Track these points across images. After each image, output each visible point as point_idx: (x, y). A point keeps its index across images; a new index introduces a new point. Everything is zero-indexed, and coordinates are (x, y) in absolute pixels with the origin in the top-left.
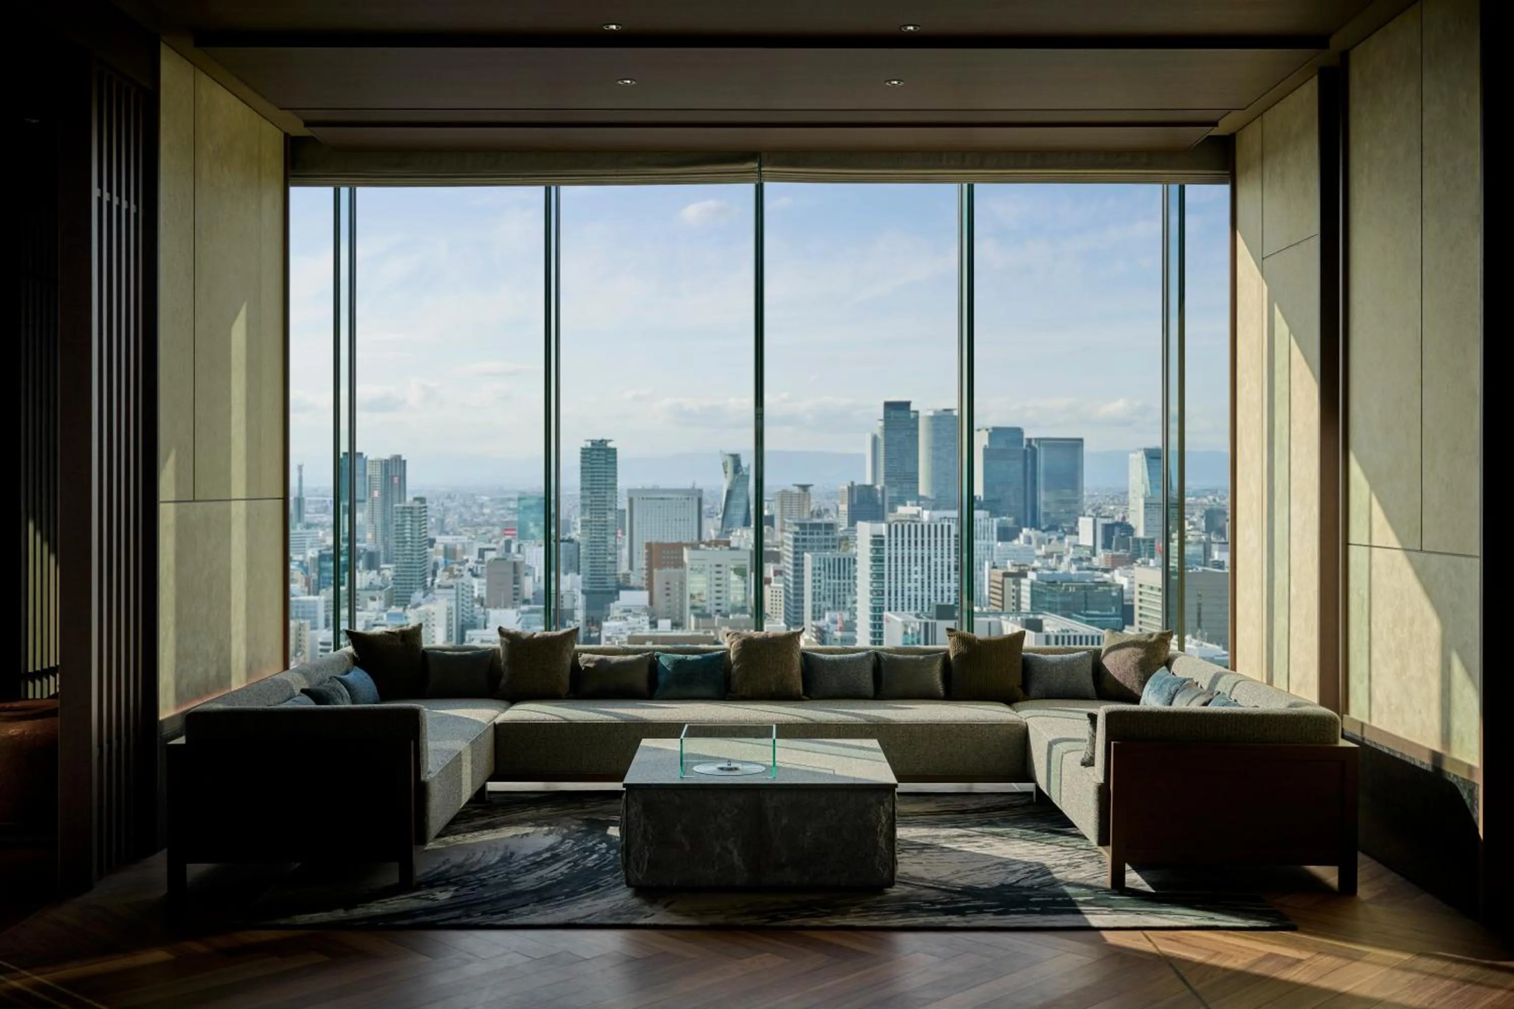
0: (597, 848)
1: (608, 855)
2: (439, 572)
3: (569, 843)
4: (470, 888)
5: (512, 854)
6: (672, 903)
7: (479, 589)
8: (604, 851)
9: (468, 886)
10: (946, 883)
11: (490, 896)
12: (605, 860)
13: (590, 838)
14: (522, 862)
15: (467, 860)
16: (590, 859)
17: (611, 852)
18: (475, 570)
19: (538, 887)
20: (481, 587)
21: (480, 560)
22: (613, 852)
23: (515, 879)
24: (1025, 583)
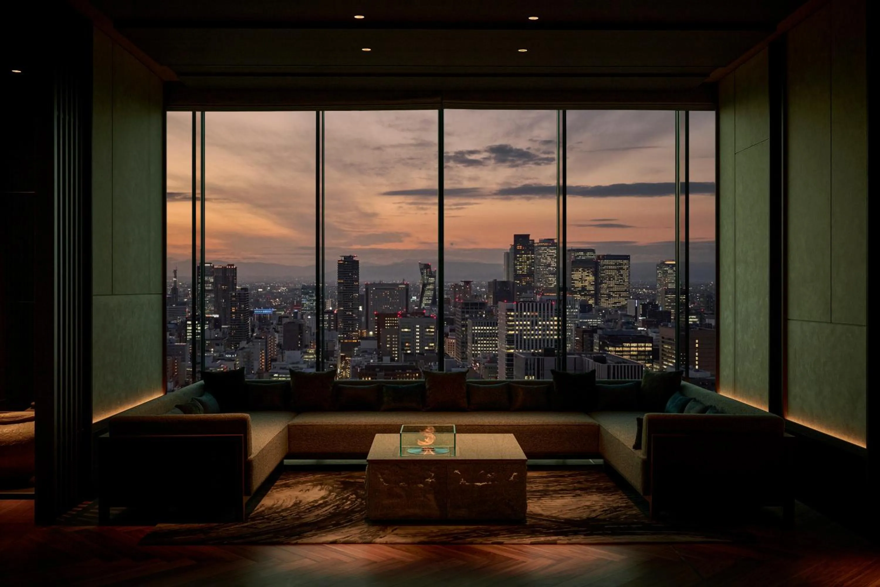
0: (350, 498)
1: (357, 502)
2: (256, 330)
3: (334, 494)
4: (277, 521)
5: (300, 501)
6: (395, 529)
7: (279, 339)
8: (354, 500)
9: (275, 520)
10: (555, 517)
11: (288, 526)
12: (355, 505)
13: (345, 492)
14: (306, 506)
15: (274, 505)
16: (346, 504)
17: (358, 500)
18: (276, 329)
19: (316, 520)
20: (280, 338)
21: (280, 323)
22: (359, 500)
23: (303, 515)
24: (596, 336)
